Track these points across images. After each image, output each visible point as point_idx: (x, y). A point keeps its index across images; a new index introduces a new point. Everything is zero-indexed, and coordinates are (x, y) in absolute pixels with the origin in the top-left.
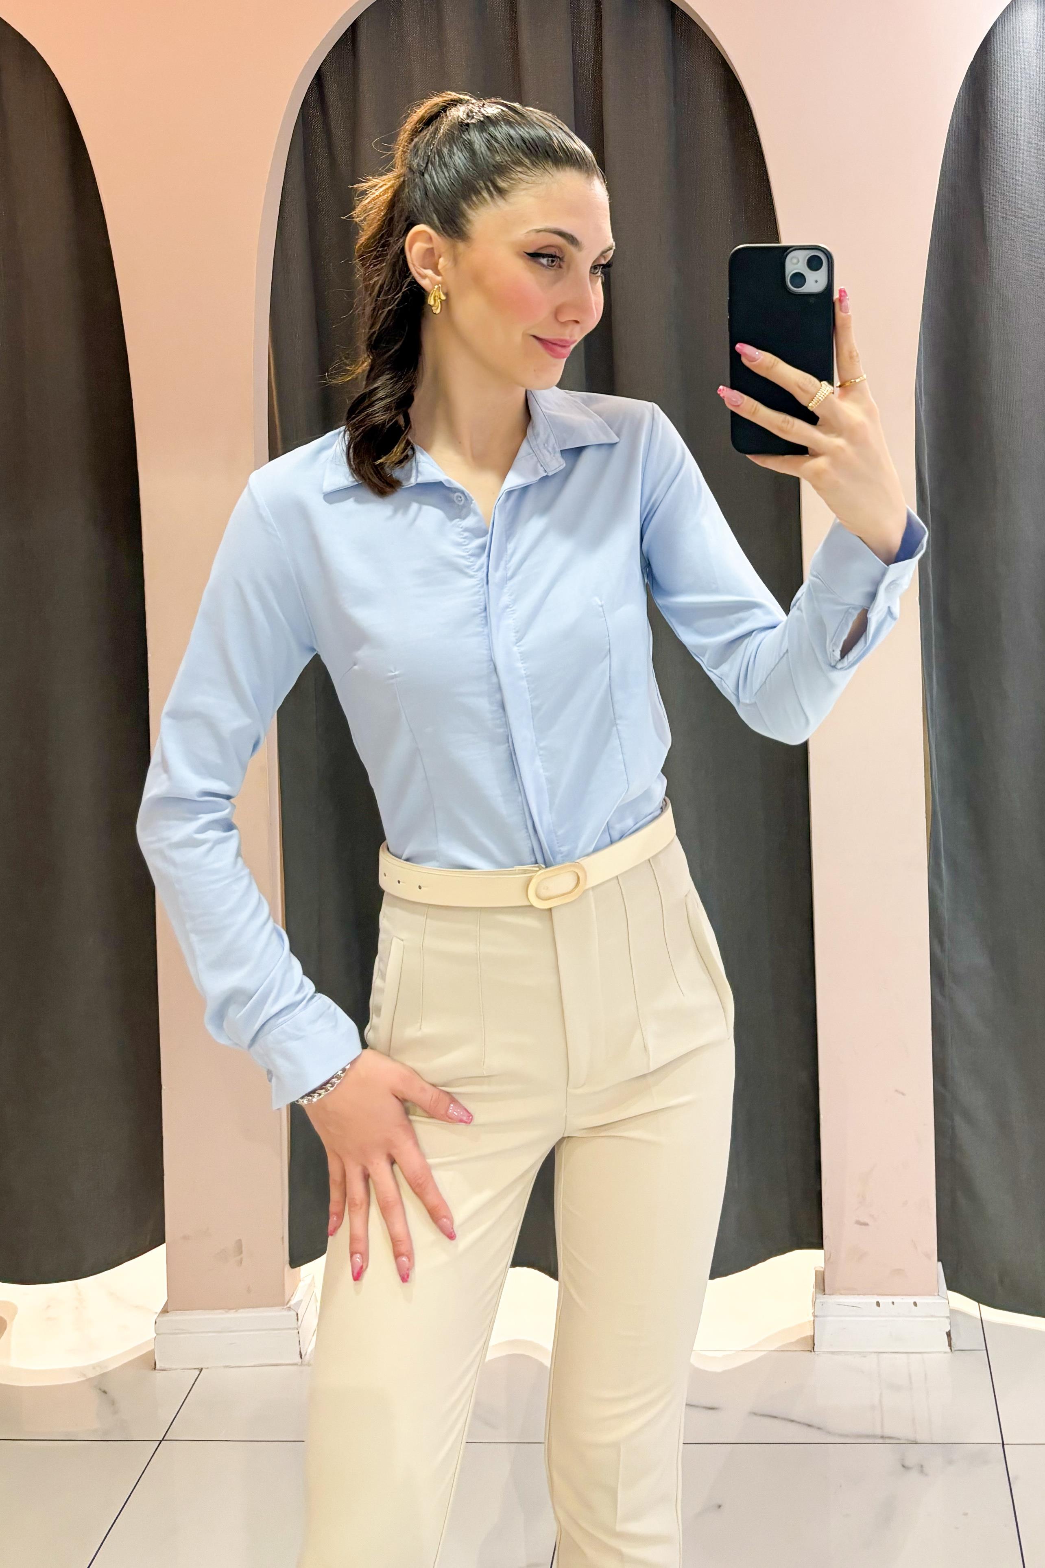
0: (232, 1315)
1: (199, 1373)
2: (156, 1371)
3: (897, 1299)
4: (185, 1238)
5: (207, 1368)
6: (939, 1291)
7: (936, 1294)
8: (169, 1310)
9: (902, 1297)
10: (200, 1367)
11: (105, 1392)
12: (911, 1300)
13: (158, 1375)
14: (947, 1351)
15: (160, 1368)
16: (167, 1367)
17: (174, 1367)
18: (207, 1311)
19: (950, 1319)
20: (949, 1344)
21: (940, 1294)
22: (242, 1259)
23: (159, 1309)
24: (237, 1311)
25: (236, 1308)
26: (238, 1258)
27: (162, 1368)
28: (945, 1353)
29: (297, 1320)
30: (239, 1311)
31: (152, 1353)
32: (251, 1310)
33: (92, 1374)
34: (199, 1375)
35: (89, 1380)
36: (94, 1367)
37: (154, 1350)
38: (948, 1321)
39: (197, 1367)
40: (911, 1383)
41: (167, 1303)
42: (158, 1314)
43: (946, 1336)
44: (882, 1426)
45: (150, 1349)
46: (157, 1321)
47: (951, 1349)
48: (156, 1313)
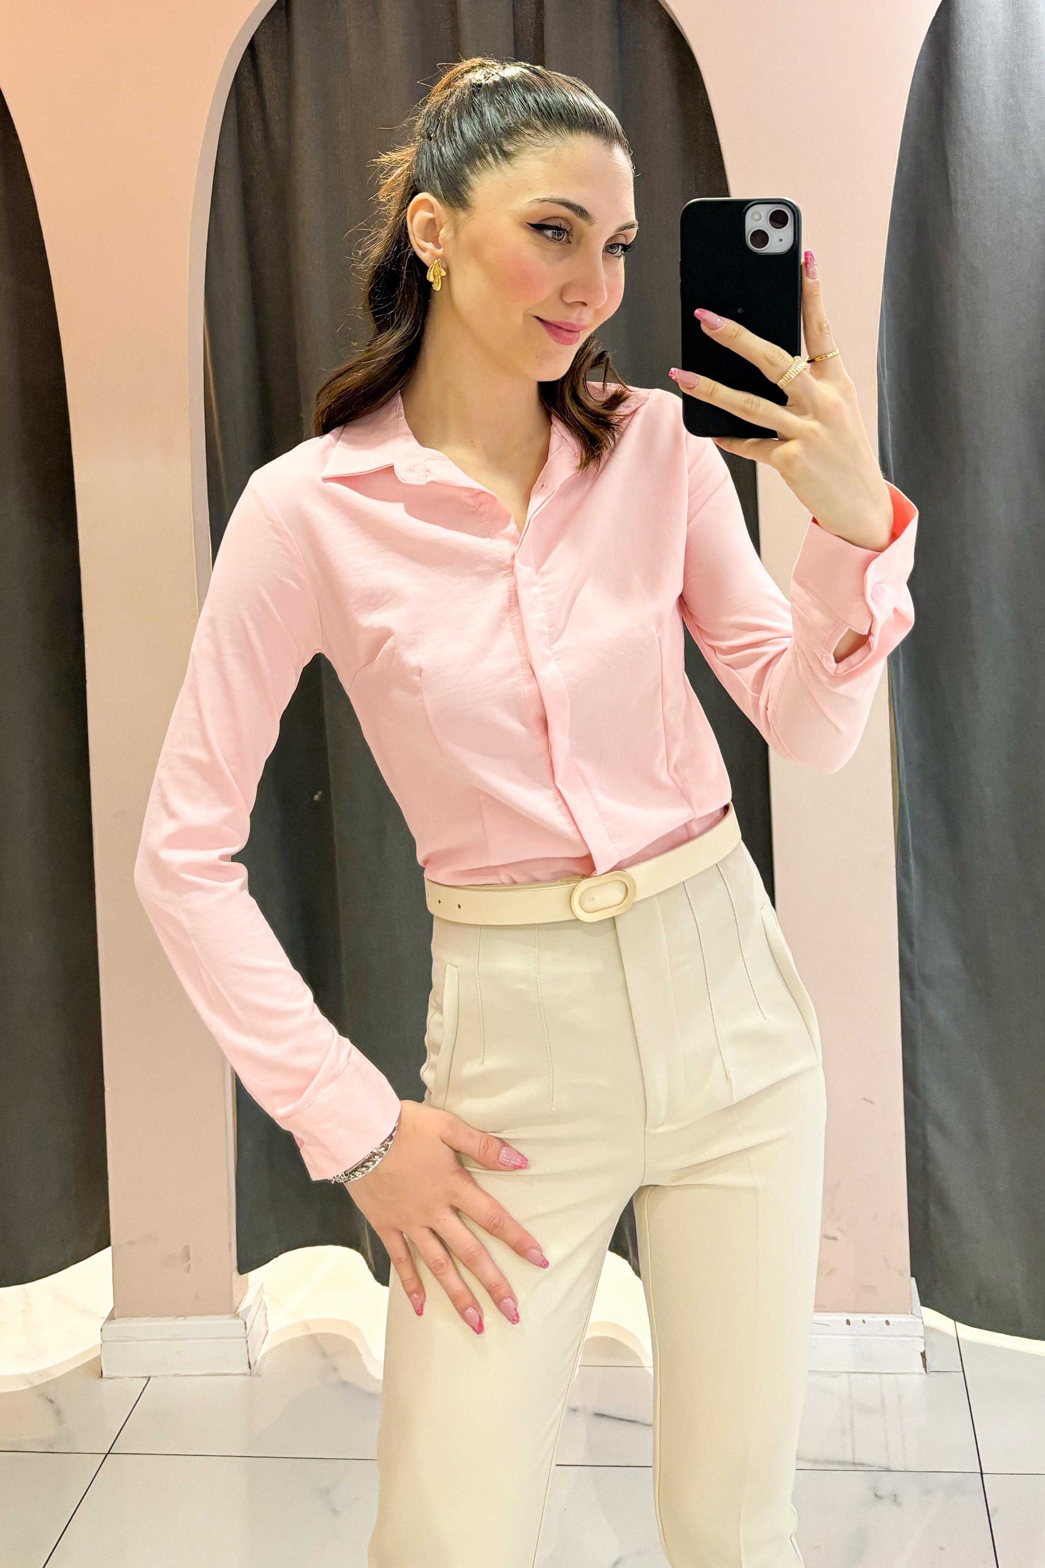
0: (181, 1322)
1: (147, 1381)
2: (103, 1379)
3: (866, 1317)
4: (131, 1243)
5: (155, 1377)
6: (912, 1310)
7: (909, 1312)
8: (115, 1316)
9: (874, 1315)
10: (147, 1375)
11: (51, 1401)
12: (882, 1318)
13: (104, 1383)
14: (920, 1372)
15: (107, 1377)
16: (114, 1375)
17: (120, 1375)
18: (155, 1319)
19: (924, 1339)
20: (923, 1365)
21: (913, 1312)
22: (189, 1266)
23: (106, 1315)
24: (186, 1319)
25: (185, 1315)
26: (187, 1263)
27: (109, 1377)
28: (920, 1374)
29: (244, 1329)
30: (188, 1318)
31: (98, 1359)
32: (200, 1317)
33: (38, 1382)
34: (147, 1383)
35: (35, 1388)
36: (41, 1374)
37: (100, 1355)
38: (923, 1341)
39: (145, 1375)
40: (883, 1405)
41: (113, 1308)
42: (105, 1320)
43: (920, 1356)
44: (853, 1451)
45: (96, 1355)
46: (103, 1328)
47: (926, 1370)
48: (104, 1318)
